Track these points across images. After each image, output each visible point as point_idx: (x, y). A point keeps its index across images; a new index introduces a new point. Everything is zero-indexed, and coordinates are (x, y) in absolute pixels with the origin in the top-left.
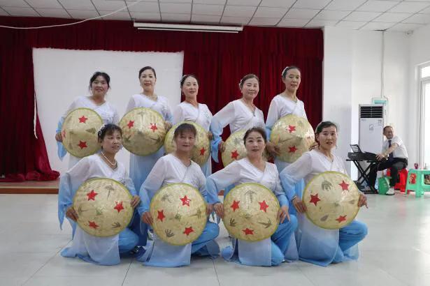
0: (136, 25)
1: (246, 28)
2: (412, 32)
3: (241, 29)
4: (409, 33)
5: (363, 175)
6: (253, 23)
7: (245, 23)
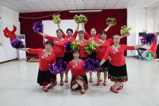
0: (70, 12)
1: (103, 10)
2: (156, 8)
3: (101, 11)
4: (155, 8)
5: (139, 54)
6: (105, 8)
7: (102, 8)
